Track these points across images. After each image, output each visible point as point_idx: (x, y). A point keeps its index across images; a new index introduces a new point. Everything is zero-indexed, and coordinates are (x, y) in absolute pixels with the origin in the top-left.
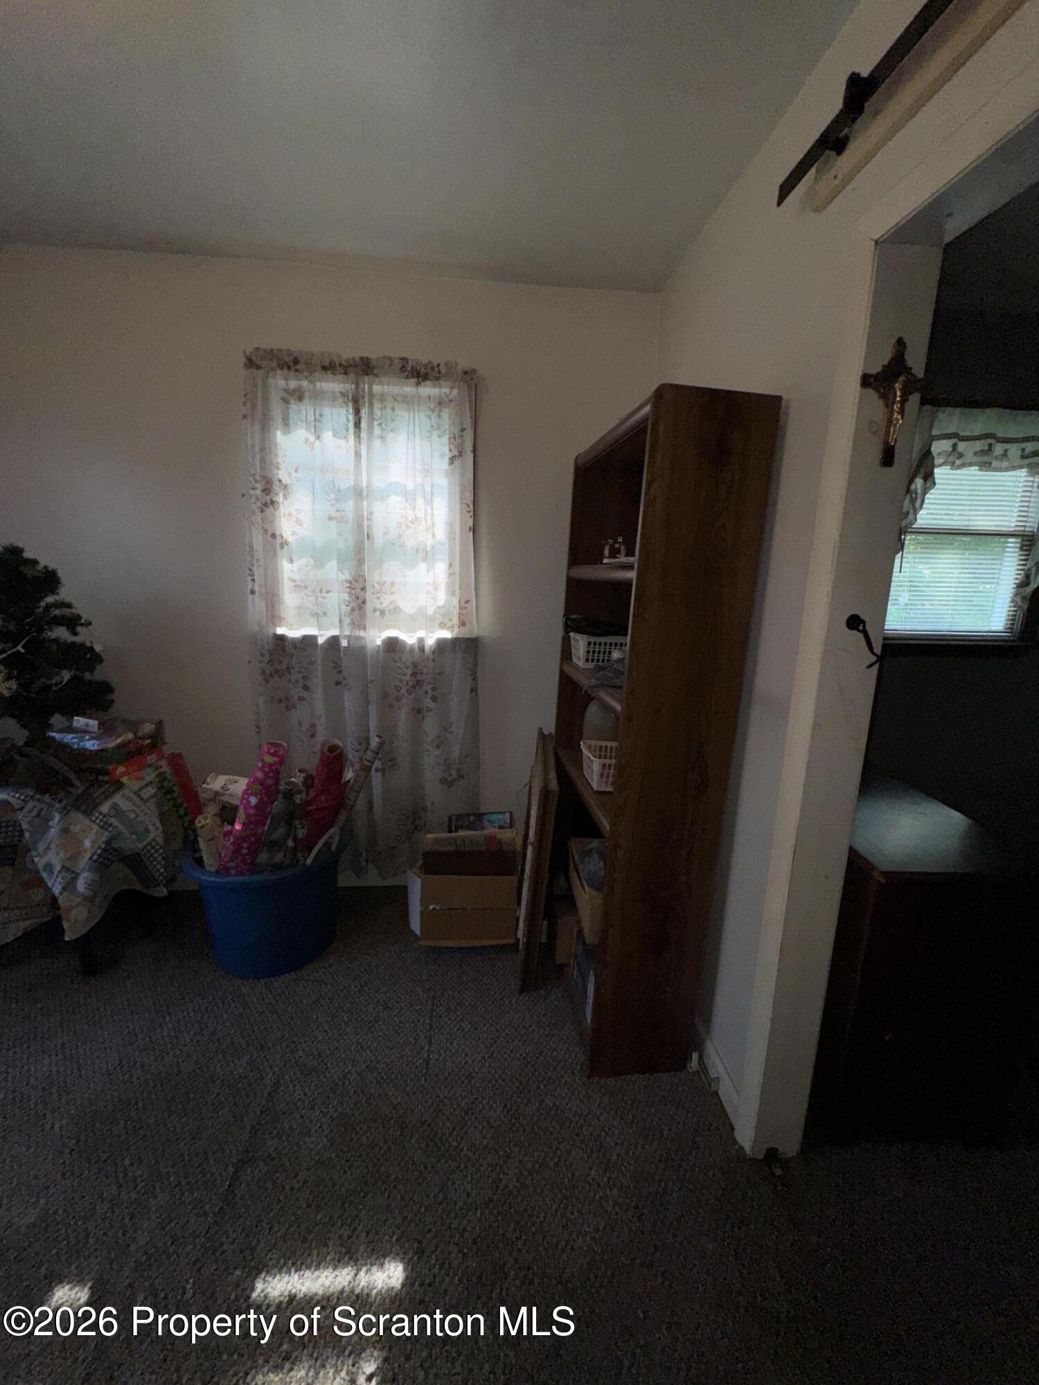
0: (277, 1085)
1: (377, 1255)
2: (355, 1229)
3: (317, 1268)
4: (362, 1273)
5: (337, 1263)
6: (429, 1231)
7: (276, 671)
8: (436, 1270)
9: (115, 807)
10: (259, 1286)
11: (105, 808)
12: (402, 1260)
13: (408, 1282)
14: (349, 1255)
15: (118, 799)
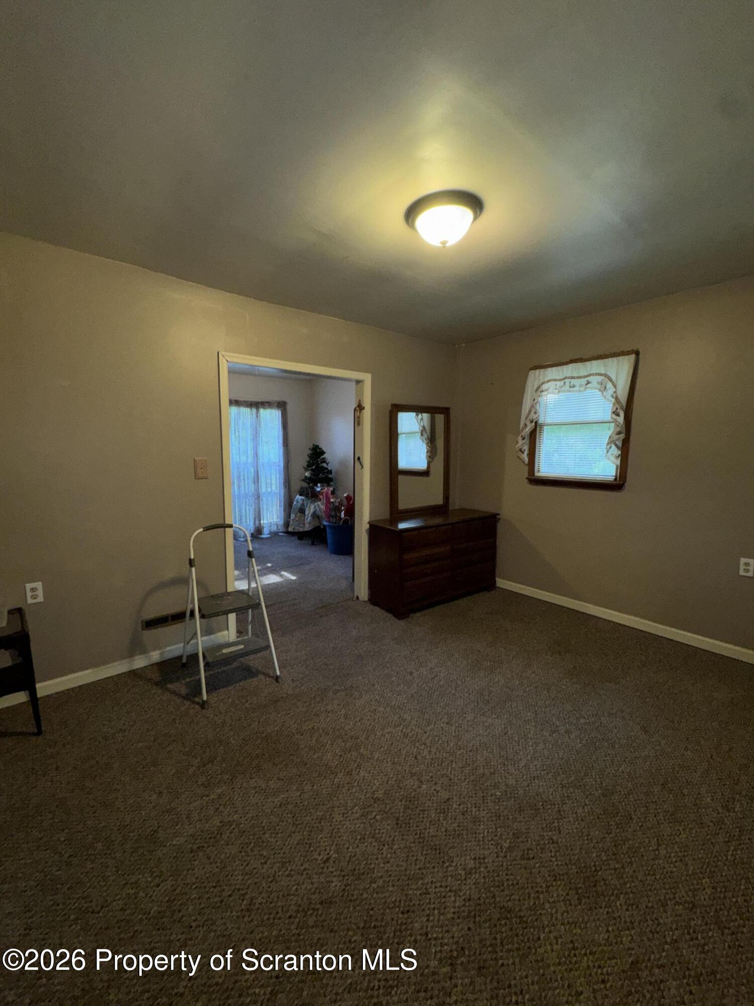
1: (294, 575)
5: (290, 575)
8: (300, 581)
9: (318, 505)
10: (283, 572)
11: (316, 504)
13: (294, 580)
15: (319, 503)
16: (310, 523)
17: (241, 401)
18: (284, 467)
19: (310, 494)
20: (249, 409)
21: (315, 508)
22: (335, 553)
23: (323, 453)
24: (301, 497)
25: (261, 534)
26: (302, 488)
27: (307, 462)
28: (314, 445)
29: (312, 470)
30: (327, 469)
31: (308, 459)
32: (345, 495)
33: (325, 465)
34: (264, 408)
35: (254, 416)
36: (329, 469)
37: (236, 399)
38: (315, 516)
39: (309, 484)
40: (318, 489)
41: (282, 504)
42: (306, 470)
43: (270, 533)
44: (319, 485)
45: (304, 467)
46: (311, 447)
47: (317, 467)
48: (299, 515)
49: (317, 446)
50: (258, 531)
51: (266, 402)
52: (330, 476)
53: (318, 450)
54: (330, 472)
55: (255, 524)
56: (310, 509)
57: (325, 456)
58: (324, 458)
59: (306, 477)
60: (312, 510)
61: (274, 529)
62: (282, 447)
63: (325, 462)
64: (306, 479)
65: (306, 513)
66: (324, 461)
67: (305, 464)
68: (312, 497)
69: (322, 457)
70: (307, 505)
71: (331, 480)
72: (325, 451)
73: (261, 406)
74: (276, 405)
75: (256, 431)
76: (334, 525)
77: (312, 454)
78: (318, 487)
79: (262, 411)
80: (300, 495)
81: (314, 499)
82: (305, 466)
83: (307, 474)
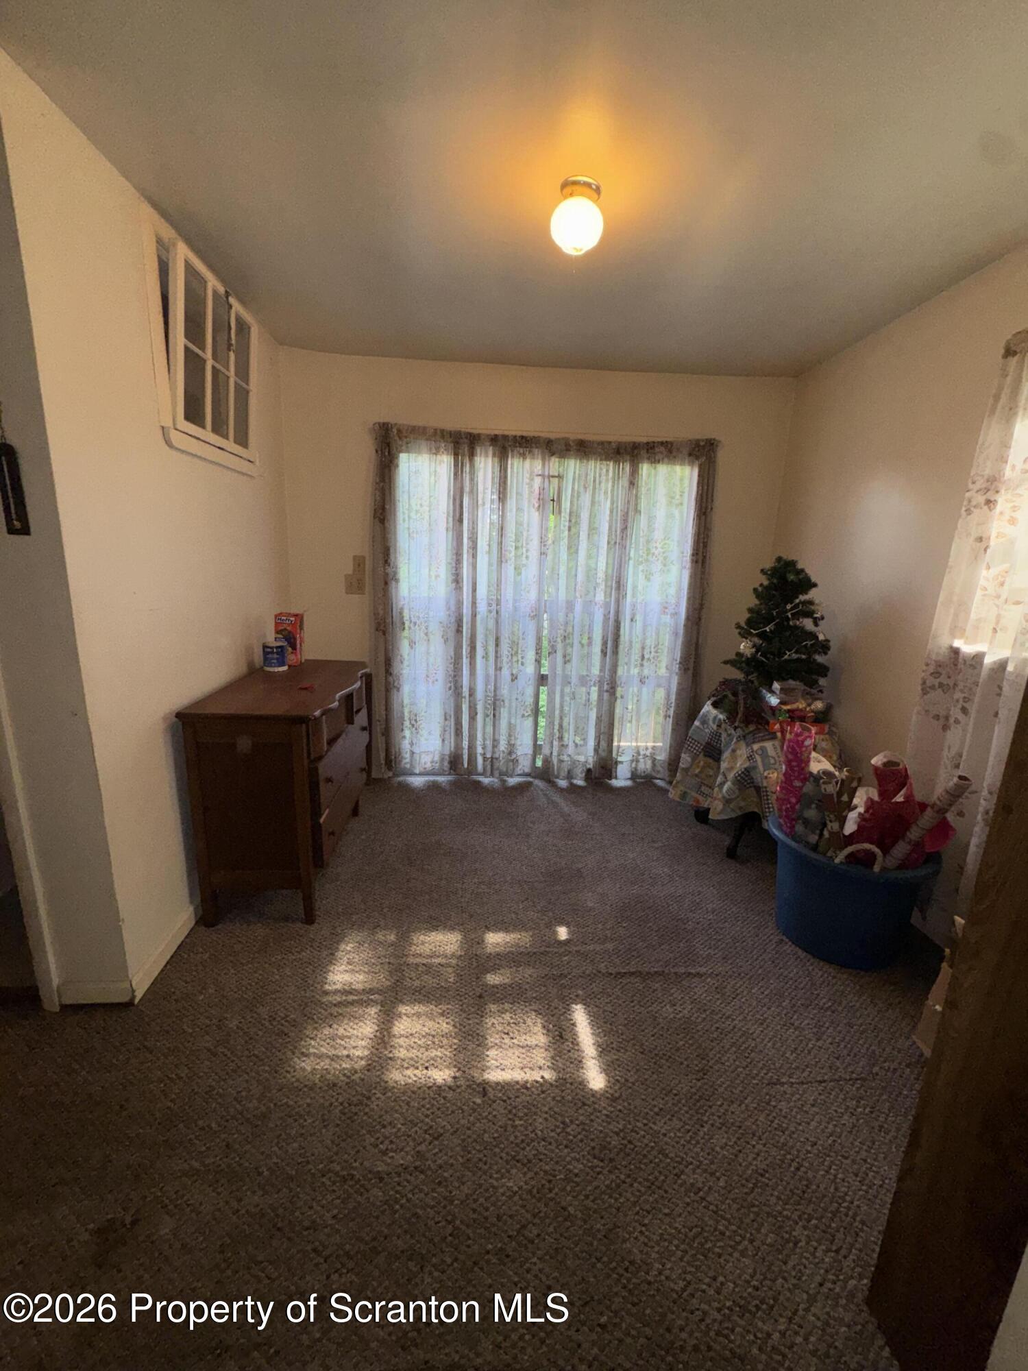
0: (699, 975)
2: (618, 1051)
3: (593, 1034)
4: (594, 1061)
5: (598, 1045)
6: (630, 1104)
7: (941, 685)
8: (605, 1112)
9: (763, 749)
10: (579, 1007)
11: (756, 747)
12: (607, 1087)
13: (593, 1094)
14: (604, 1050)
15: (769, 745)
16: (727, 802)
17: (592, 442)
18: (688, 619)
19: (741, 709)
20: (611, 464)
21: (750, 758)
22: (797, 942)
23: (807, 584)
24: (714, 712)
25: (610, 778)
26: (725, 683)
27: (750, 610)
28: (779, 559)
29: (762, 636)
30: (814, 636)
31: (753, 602)
32: (877, 760)
33: (808, 624)
34: (654, 460)
35: (624, 482)
36: (821, 637)
37: (580, 437)
38: (746, 780)
39: (747, 674)
40: (774, 701)
41: (671, 712)
42: (745, 634)
43: (634, 776)
44: (776, 686)
45: (738, 626)
46: (769, 564)
47: (783, 626)
48: (702, 760)
49: (792, 564)
50: (604, 769)
51: (662, 443)
52: (819, 659)
53: (791, 577)
54: (824, 647)
55: (596, 750)
56: (736, 759)
57: (812, 594)
58: (811, 603)
59: (739, 654)
60: (741, 764)
61: (645, 766)
62: (688, 565)
63: (809, 614)
64: (738, 661)
65: (724, 765)
66: (808, 611)
67: (743, 617)
68: (747, 721)
69: (802, 598)
70: (728, 744)
71: (823, 670)
72: (813, 580)
73: (643, 452)
74: (685, 451)
75: (625, 521)
76: (805, 851)
77: (766, 588)
78: (772, 692)
79: (645, 468)
80: (715, 705)
81: (752, 728)
82: (743, 624)
83: (745, 647)
